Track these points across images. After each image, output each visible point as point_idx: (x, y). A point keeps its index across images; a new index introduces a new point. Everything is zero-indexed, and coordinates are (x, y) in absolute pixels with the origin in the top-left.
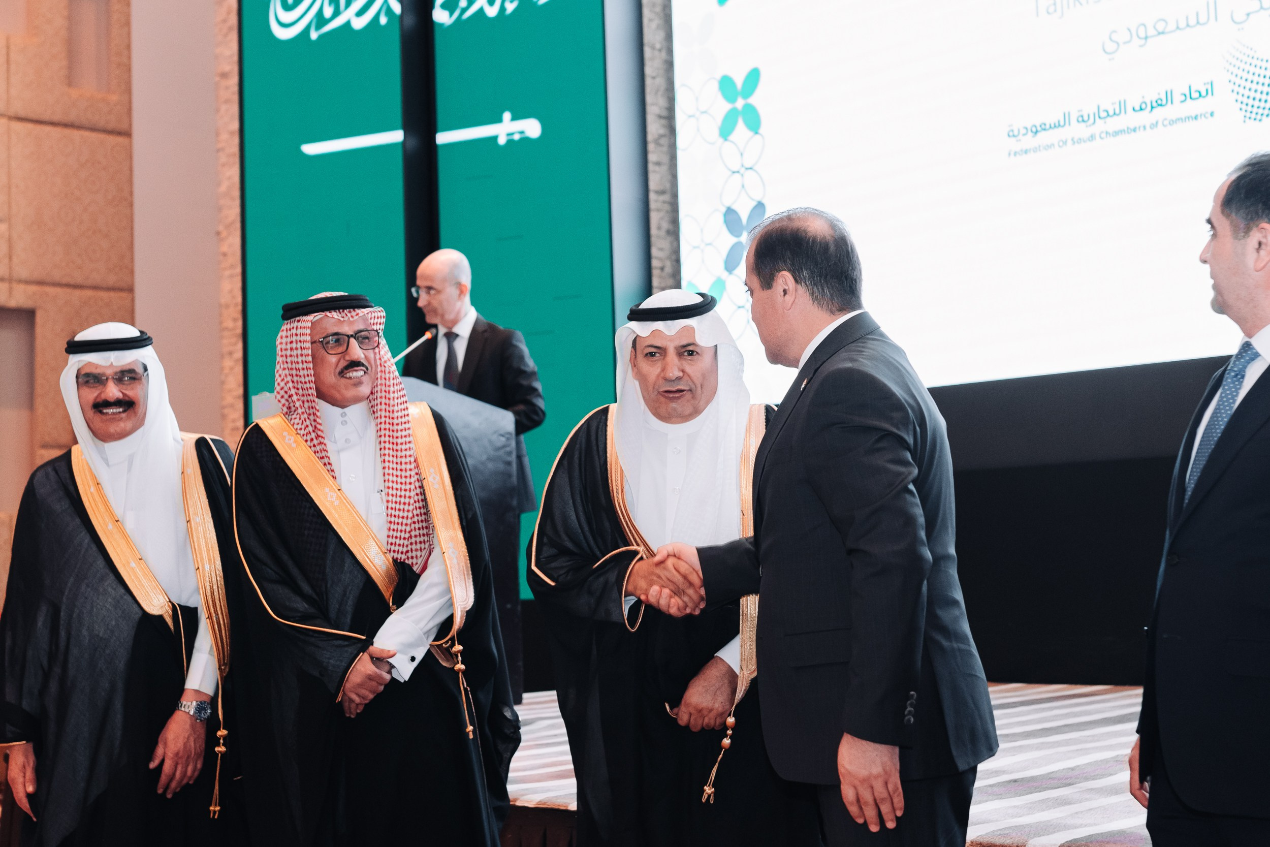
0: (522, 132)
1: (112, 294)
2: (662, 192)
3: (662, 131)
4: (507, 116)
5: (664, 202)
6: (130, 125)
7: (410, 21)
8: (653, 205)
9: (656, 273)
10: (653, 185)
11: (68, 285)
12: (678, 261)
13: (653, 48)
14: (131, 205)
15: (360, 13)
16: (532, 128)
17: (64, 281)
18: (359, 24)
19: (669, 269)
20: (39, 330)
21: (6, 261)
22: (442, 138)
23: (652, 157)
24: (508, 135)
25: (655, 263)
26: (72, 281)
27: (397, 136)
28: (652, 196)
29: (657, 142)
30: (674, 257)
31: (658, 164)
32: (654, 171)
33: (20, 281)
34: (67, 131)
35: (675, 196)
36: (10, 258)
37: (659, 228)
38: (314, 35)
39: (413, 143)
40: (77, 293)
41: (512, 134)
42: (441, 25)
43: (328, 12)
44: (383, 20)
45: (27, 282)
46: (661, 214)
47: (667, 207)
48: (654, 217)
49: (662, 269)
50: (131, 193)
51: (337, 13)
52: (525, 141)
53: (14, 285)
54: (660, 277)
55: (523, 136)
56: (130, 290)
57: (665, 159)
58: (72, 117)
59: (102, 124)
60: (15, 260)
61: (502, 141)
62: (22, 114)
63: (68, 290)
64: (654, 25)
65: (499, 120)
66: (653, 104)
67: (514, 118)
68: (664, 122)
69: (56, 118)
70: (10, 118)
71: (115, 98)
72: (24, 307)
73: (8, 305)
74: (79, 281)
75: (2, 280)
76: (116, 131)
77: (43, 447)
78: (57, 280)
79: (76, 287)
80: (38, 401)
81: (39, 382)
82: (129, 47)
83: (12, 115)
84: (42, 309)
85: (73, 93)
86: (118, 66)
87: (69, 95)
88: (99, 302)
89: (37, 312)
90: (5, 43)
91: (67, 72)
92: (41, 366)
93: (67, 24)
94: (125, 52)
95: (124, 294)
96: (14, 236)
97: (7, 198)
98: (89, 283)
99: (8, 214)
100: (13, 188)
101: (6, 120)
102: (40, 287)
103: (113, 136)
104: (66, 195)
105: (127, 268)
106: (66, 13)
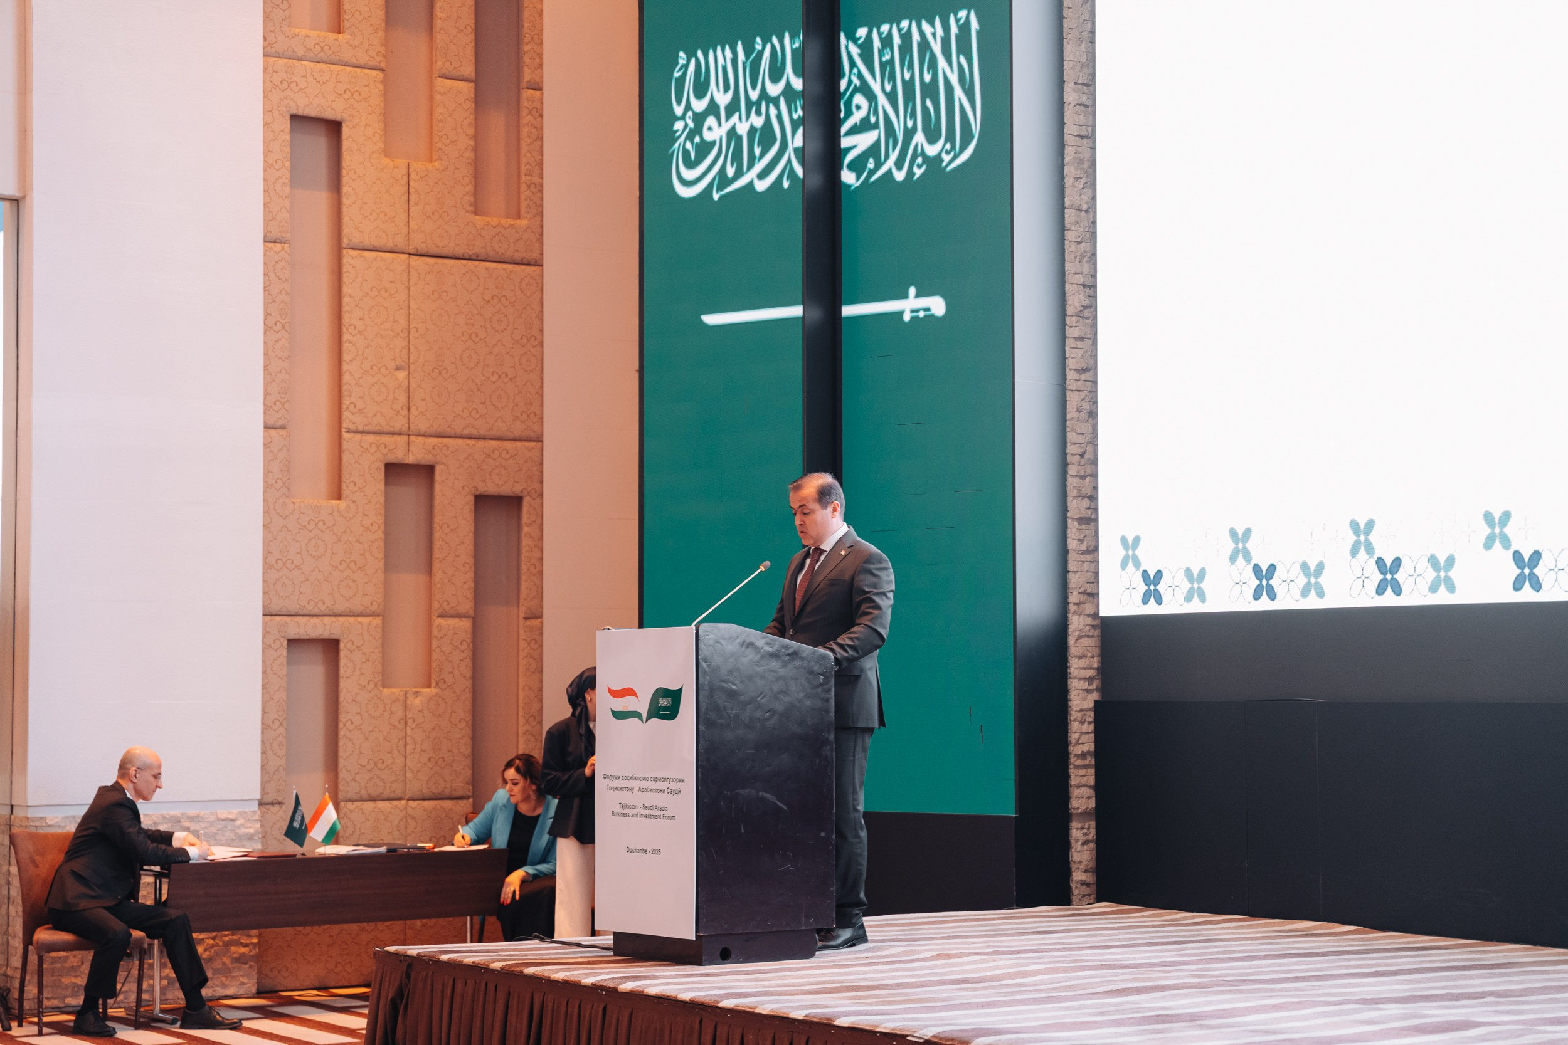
0: (928, 310)
1: (518, 444)
4: (912, 291)
6: (542, 253)
7: (816, 181)
8: (1072, 385)
11: (470, 437)
14: (541, 344)
15: (763, 175)
16: (937, 306)
17: (466, 432)
18: (761, 187)
20: (438, 487)
21: (405, 412)
22: (848, 311)
24: (912, 311)
26: (474, 432)
27: (797, 311)
28: (1072, 375)
31: (1077, 339)
32: (1073, 347)
33: (419, 435)
34: (470, 263)
36: (409, 410)
38: (716, 196)
40: (481, 443)
41: (918, 311)
42: (850, 186)
43: (730, 171)
44: (786, 183)
45: (426, 435)
50: (542, 331)
51: (739, 173)
52: (931, 318)
53: (412, 438)
55: (928, 313)
56: (539, 439)
58: (477, 250)
59: (509, 254)
60: (413, 410)
61: (907, 317)
62: (423, 248)
63: (471, 442)
65: (905, 296)
66: (1073, 274)
67: (918, 295)
69: (459, 251)
70: (410, 254)
71: (523, 223)
72: (423, 462)
73: (406, 461)
74: (482, 432)
75: (400, 434)
76: (525, 261)
77: (441, 616)
78: (458, 431)
79: (478, 438)
80: (436, 565)
81: (437, 544)
82: (541, 164)
83: (412, 252)
84: (443, 463)
85: (479, 220)
86: (529, 187)
87: (474, 226)
88: (504, 454)
89: (437, 468)
90: (405, 171)
91: (472, 199)
92: (441, 527)
93: (472, 143)
94: (537, 171)
95: (532, 444)
96: (413, 385)
97: (406, 343)
98: (493, 433)
99: (407, 360)
100: (413, 331)
101: (407, 255)
102: (440, 440)
103: (523, 267)
104: (470, 336)
105: (535, 415)
106: (471, 131)
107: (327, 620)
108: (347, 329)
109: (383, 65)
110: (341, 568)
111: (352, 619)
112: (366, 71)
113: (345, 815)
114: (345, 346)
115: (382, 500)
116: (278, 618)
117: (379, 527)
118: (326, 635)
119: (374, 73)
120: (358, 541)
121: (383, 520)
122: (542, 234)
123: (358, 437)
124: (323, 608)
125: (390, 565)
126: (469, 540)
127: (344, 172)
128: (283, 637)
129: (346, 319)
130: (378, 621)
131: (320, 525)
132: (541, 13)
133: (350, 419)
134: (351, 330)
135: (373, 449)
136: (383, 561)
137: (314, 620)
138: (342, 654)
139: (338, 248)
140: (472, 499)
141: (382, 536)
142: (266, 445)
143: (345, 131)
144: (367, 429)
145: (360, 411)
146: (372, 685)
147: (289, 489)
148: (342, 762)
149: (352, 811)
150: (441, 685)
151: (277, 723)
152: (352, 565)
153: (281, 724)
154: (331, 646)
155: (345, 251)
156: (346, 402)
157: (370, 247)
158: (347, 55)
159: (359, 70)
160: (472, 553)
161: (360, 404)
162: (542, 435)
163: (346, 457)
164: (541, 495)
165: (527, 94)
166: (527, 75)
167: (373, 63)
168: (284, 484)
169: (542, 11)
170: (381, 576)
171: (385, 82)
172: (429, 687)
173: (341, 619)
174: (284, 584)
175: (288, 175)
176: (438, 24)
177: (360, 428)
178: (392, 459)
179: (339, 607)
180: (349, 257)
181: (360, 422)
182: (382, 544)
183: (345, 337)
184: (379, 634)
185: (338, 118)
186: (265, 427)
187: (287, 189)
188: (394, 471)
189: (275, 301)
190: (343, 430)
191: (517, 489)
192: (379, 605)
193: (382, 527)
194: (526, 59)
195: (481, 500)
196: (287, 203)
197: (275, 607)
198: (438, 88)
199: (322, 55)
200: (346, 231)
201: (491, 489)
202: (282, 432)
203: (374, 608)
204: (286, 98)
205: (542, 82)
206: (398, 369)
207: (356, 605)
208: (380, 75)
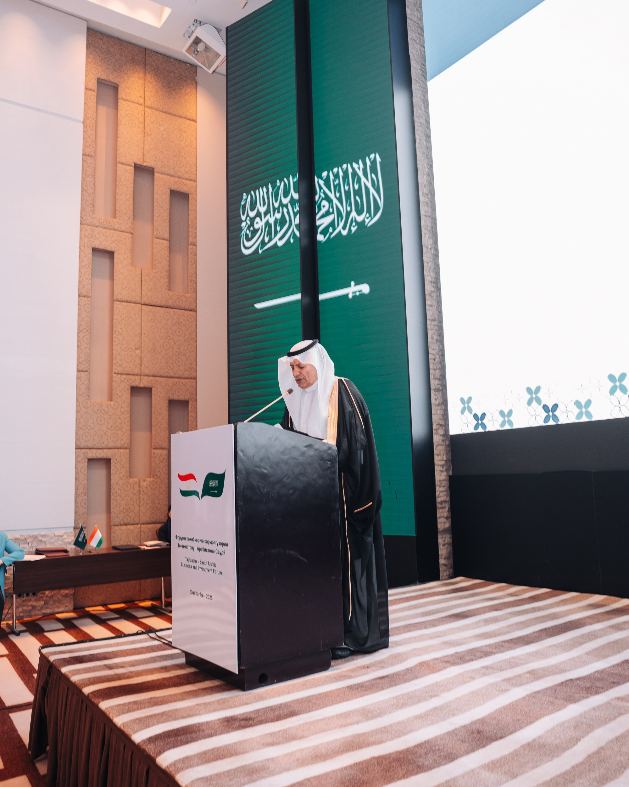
0: (360, 291)
1: (187, 380)
2: (434, 320)
3: (433, 289)
4: (353, 283)
5: (434, 325)
6: (196, 307)
7: (305, 241)
8: (429, 327)
9: (431, 361)
10: (428, 317)
11: (167, 377)
12: (443, 355)
13: (427, 248)
14: (196, 341)
15: (281, 239)
16: (365, 288)
17: (165, 375)
18: (280, 244)
19: (437, 360)
20: (153, 396)
21: (139, 366)
22: (321, 297)
23: (428, 302)
24: (353, 293)
25: (431, 356)
26: (168, 375)
27: (298, 296)
28: (428, 322)
29: (430, 295)
30: (440, 353)
31: (431, 306)
32: (429, 310)
33: (145, 375)
34: (167, 309)
35: (441, 322)
36: (141, 365)
37: (432, 339)
38: (260, 251)
39: (307, 300)
40: (171, 380)
41: (355, 292)
42: (321, 242)
43: (266, 240)
44: (292, 241)
45: (148, 376)
46: (434, 331)
47: (436, 328)
48: (430, 333)
49: (434, 360)
50: (196, 336)
51: (270, 240)
52: (362, 295)
53: (142, 377)
54: (433, 364)
55: (361, 293)
56: (195, 378)
57: (435, 303)
58: (170, 303)
59: (183, 306)
60: (143, 365)
61: (350, 296)
62: (147, 302)
63: (167, 379)
64: (427, 236)
65: (349, 286)
66: (427, 276)
67: (356, 284)
68: (434, 285)
69: (162, 304)
70: (142, 304)
71: (189, 295)
72: (147, 386)
73: (140, 386)
74: (172, 375)
75: (137, 375)
76: (189, 309)
77: (155, 449)
78: (162, 374)
79: (171, 377)
80: (153, 428)
81: (153, 419)
82: (196, 273)
83: (143, 303)
84: (155, 387)
85: (171, 293)
86: (191, 281)
87: (168, 294)
88: (181, 384)
89: (153, 389)
90: (140, 272)
91: (168, 284)
92: (154, 413)
93: (168, 263)
94: (194, 275)
95: (192, 380)
96: (143, 355)
97: (140, 339)
98: (176, 376)
99: (140, 346)
100: (143, 335)
101: (140, 305)
102: (154, 378)
103: (188, 312)
104: (167, 337)
105: (194, 369)
106: (168, 259)
107: (105, 451)
108: (115, 333)
109: (132, 231)
110: (112, 429)
111: (116, 450)
112: (125, 233)
113: (114, 531)
114: (114, 339)
115: (129, 401)
116: (83, 450)
117: (128, 412)
118: (105, 456)
119: (128, 234)
120: (119, 418)
121: (130, 409)
122: (196, 299)
123: (119, 376)
124: (103, 445)
125: (132, 429)
126: (166, 418)
127: (115, 271)
128: (86, 458)
129: (115, 329)
130: (128, 451)
131: (103, 411)
132: (196, 218)
133: (116, 369)
134: (117, 333)
135: (126, 380)
136: (130, 426)
137: (100, 451)
138: (112, 465)
139: (113, 301)
140: (168, 402)
141: (130, 416)
142: (78, 378)
143: (116, 255)
144: (123, 373)
145: (120, 365)
146: (125, 477)
147: (89, 397)
148: (112, 509)
149: (116, 530)
150: (155, 477)
151: (83, 494)
152: (116, 428)
153: (85, 494)
154: (107, 462)
155: (114, 302)
156: (114, 362)
157: (125, 301)
158: (117, 226)
159: (122, 233)
160: (168, 423)
161: (120, 363)
162: (197, 377)
163: (114, 384)
164: (196, 400)
165: (190, 247)
166: (191, 240)
167: (128, 230)
168: (87, 394)
169: (196, 217)
170: (129, 433)
171: (132, 238)
172: (150, 477)
173: (112, 450)
174: (86, 436)
175: (91, 271)
176: (155, 218)
177: (120, 372)
178: (134, 385)
179: (111, 445)
180: (116, 304)
181: (120, 370)
182: (129, 419)
183: (114, 336)
184: (128, 456)
185: (113, 250)
186: (77, 371)
187: (90, 277)
188: (135, 390)
189: (84, 320)
190: (113, 373)
191: (186, 398)
192: (128, 445)
193: (129, 413)
194: (190, 234)
195: (172, 402)
196: (90, 281)
197: (82, 445)
198: (155, 242)
199: (106, 226)
200: (115, 294)
201: (176, 397)
202: (86, 373)
203: (126, 445)
204: (91, 241)
205: (196, 242)
206: (136, 349)
207: (118, 444)
208: (131, 235)
